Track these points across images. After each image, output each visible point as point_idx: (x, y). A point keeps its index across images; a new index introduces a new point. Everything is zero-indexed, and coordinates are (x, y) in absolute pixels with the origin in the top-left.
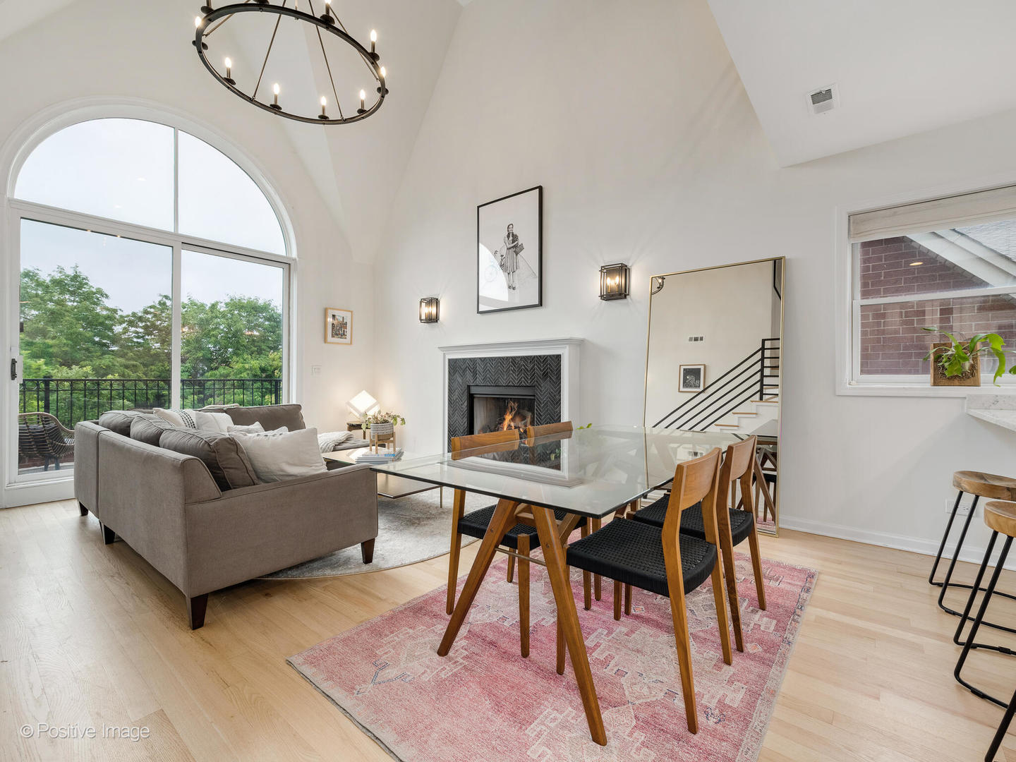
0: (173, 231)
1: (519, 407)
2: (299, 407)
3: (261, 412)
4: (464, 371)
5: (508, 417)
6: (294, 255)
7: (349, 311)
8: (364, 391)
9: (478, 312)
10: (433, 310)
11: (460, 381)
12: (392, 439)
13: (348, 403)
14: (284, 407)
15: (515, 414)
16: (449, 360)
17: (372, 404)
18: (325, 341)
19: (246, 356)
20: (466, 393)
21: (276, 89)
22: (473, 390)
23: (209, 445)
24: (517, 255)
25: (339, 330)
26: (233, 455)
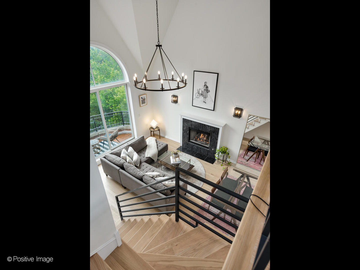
2: (143, 137)
4: (188, 123)
6: (128, 81)
8: (153, 120)
9: (193, 105)
10: (176, 99)
11: (186, 125)
16: (183, 118)
18: (140, 106)
20: (188, 129)
22: (191, 129)
24: (207, 93)
25: (143, 101)
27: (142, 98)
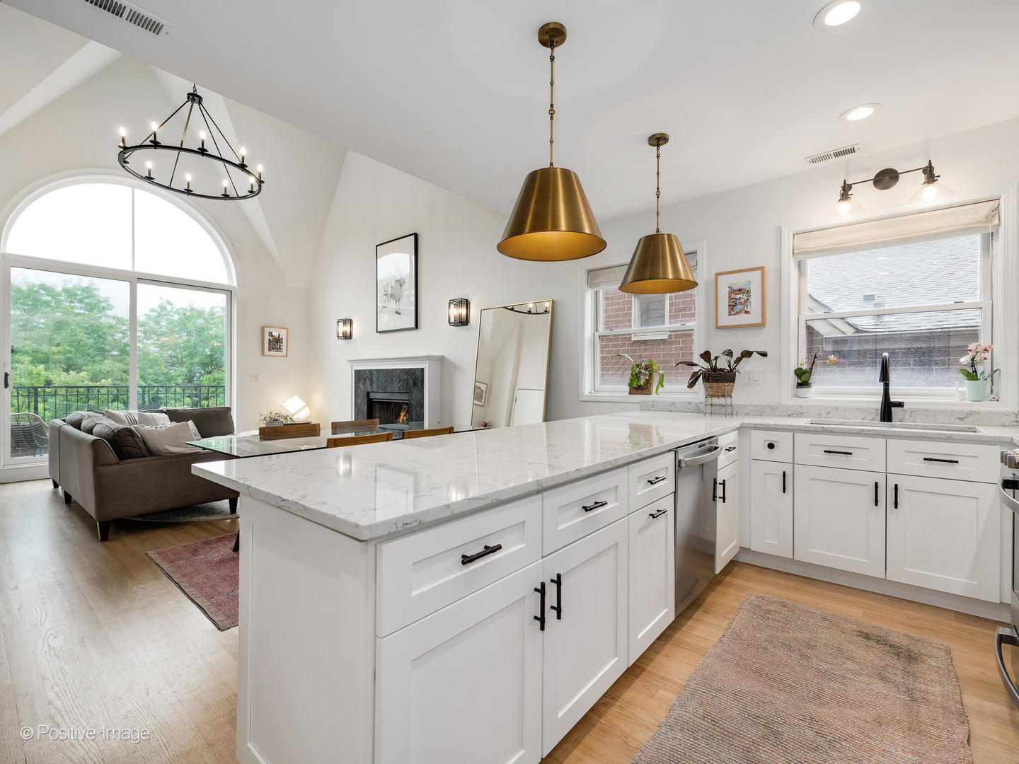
0: (131, 270)
2: (229, 409)
3: (195, 413)
4: (365, 380)
5: (402, 414)
6: (235, 284)
7: (284, 329)
8: (296, 396)
10: (347, 329)
11: (362, 388)
13: (281, 406)
16: (355, 371)
17: (303, 406)
18: (263, 354)
20: (366, 398)
21: (189, 177)
22: (373, 396)
24: (401, 288)
25: (276, 343)
26: (130, 438)
27: (271, 333)
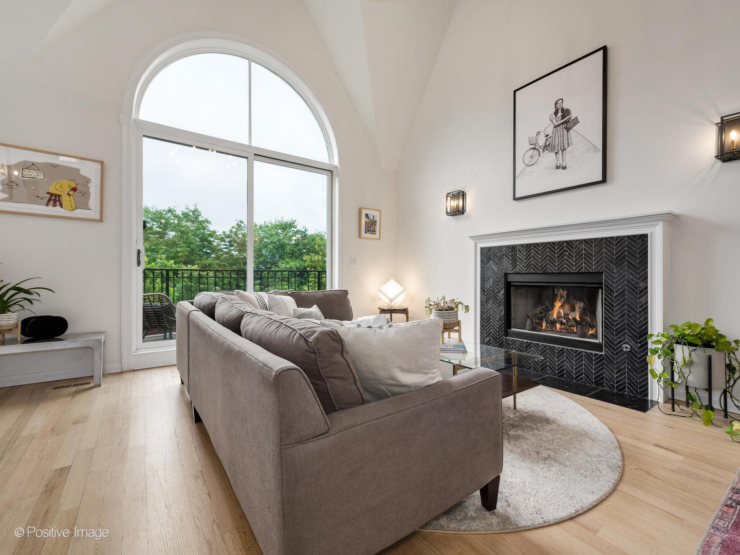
0: (248, 144)
1: (567, 295)
2: (346, 292)
4: (500, 258)
5: (558, 304)
6: (336, 162)
7: (378, 211)
8: (392, 280)
9: (515, 199)
10: (459, 203)
11: (495, 269)
12: (457, 328)
13: (379, 290)
14: (335, 292)
15: (564, 301)
16: (481, 248)
17: (400, 291)
18: (360, 236)
19: (287, 260)
20: (503, 281)
22: (511, 278)
23: (306, 341)
24: (568, 132)
25: (371, 225)
27: (367, 215)
